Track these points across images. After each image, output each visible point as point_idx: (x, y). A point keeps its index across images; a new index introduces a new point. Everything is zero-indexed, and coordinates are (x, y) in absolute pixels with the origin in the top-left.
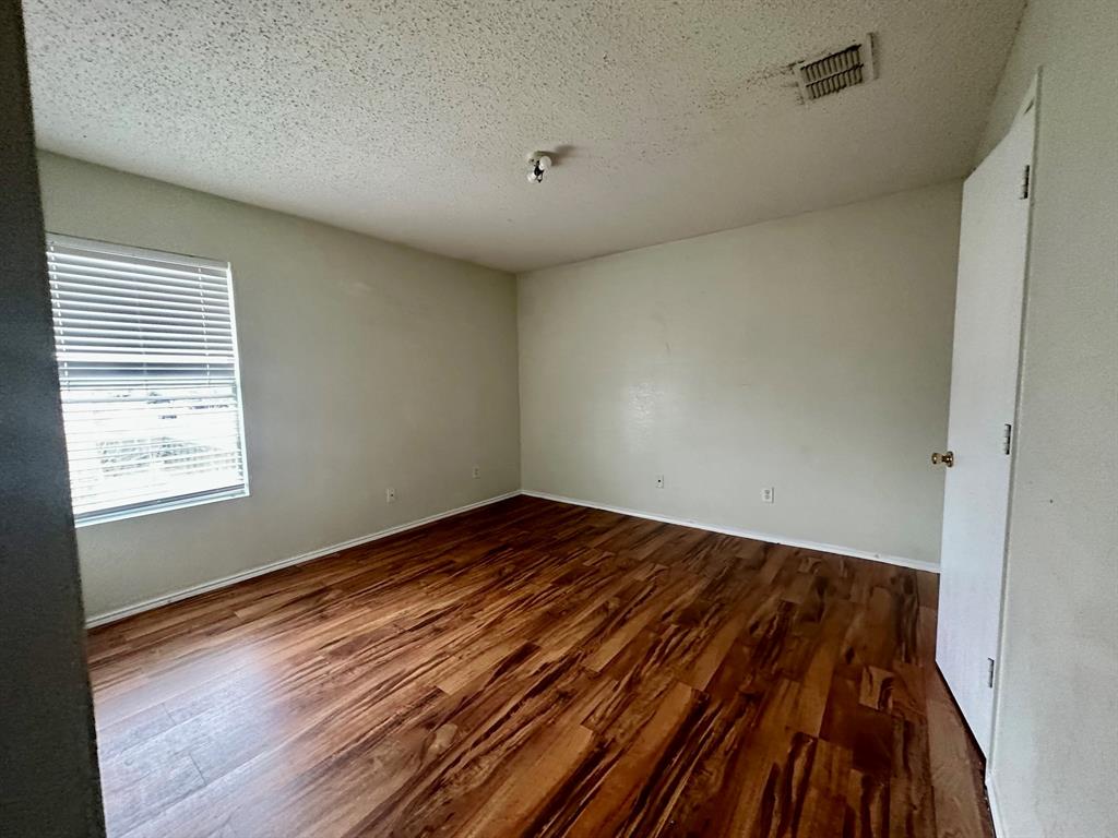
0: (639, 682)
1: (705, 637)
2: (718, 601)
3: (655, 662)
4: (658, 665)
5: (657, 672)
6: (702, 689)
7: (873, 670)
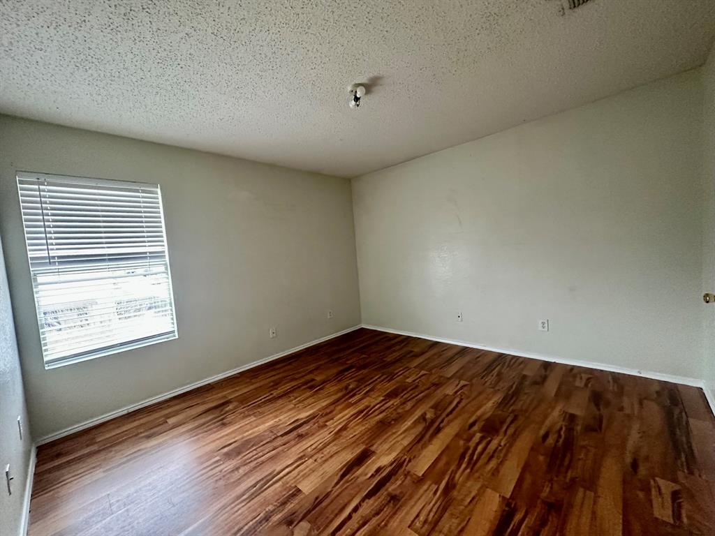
0: (454, 486)
1: (505, 445)
2: (513, 411)
3: (466, 469)
4: (468, 470)
5: (468, 478)
6: (508, 496)
7: (661, 482)
